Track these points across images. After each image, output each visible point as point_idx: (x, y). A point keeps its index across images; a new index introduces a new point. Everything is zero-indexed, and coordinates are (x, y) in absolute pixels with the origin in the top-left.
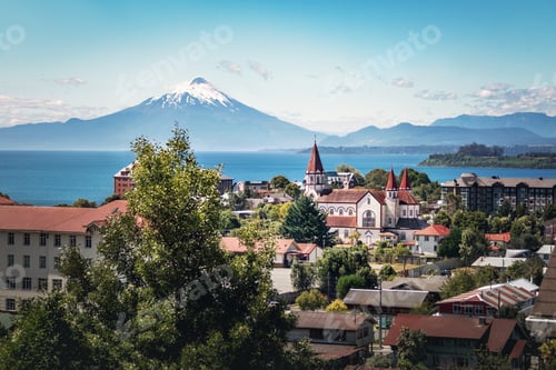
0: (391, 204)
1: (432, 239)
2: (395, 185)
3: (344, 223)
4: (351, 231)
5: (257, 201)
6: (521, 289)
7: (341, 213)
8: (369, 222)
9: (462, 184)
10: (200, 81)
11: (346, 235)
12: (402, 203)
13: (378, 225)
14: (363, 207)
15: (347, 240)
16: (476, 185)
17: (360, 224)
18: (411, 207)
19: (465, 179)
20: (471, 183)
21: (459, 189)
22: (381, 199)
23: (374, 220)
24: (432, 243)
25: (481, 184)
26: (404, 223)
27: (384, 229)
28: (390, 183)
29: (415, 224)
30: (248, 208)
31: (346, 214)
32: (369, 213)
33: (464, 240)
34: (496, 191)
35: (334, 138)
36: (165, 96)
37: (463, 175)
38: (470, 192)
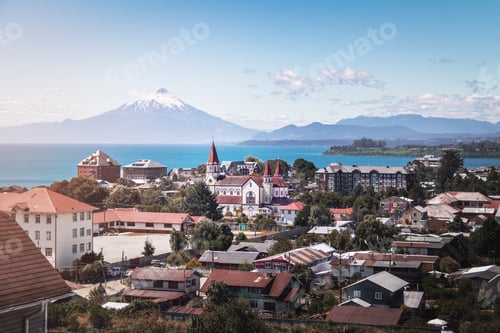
0: (267, 187)
1: (293, 212)
2: (270, 173)
3: (234, 200)
4: (238, 207)
5: (181, 184)
6: (320, 251)
7: (232, 193)
8: (251, 200)
9: (330, 171)
10: (163, 91)
11: (235, 209)
12: (275, 186)
13: (257, 202)
14: (247, 189)
15: (235, 213)
16: (340, 172)
17: (244, 202)
18: (282, 189)
19: (332, 168)
20: (337, 170)
21: (327, 174)
22: (260, 183)
23: (254, 198)
24: (294, 216)
25: (344, 171)
26: (275, 200)
27: (262, 205)
28: (266, 171)
29: (284, 201)
30: (174, 189)
31: (235, 194)
32: (251, 193)
33: (312, 214)
34: (355, 175)
35: (263, 133)
36: (137, 103)
37: (332, 164)
38: (336, 178)
